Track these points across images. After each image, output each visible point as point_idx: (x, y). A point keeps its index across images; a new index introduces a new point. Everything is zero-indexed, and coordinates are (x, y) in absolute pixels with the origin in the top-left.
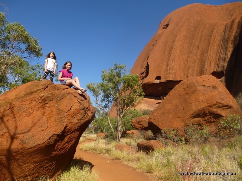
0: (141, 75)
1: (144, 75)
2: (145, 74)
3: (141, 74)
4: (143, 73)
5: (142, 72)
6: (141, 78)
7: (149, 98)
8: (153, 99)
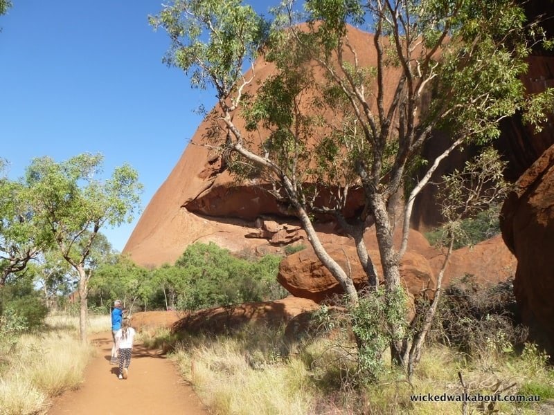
0: (209, 165)
1: (217, 165)
2: (219, 163)
3: (211, 163)
4: (216, 160)
5: (212, 156)
6: (211, 172)
7: (228, 223)
8: (237, 225)
